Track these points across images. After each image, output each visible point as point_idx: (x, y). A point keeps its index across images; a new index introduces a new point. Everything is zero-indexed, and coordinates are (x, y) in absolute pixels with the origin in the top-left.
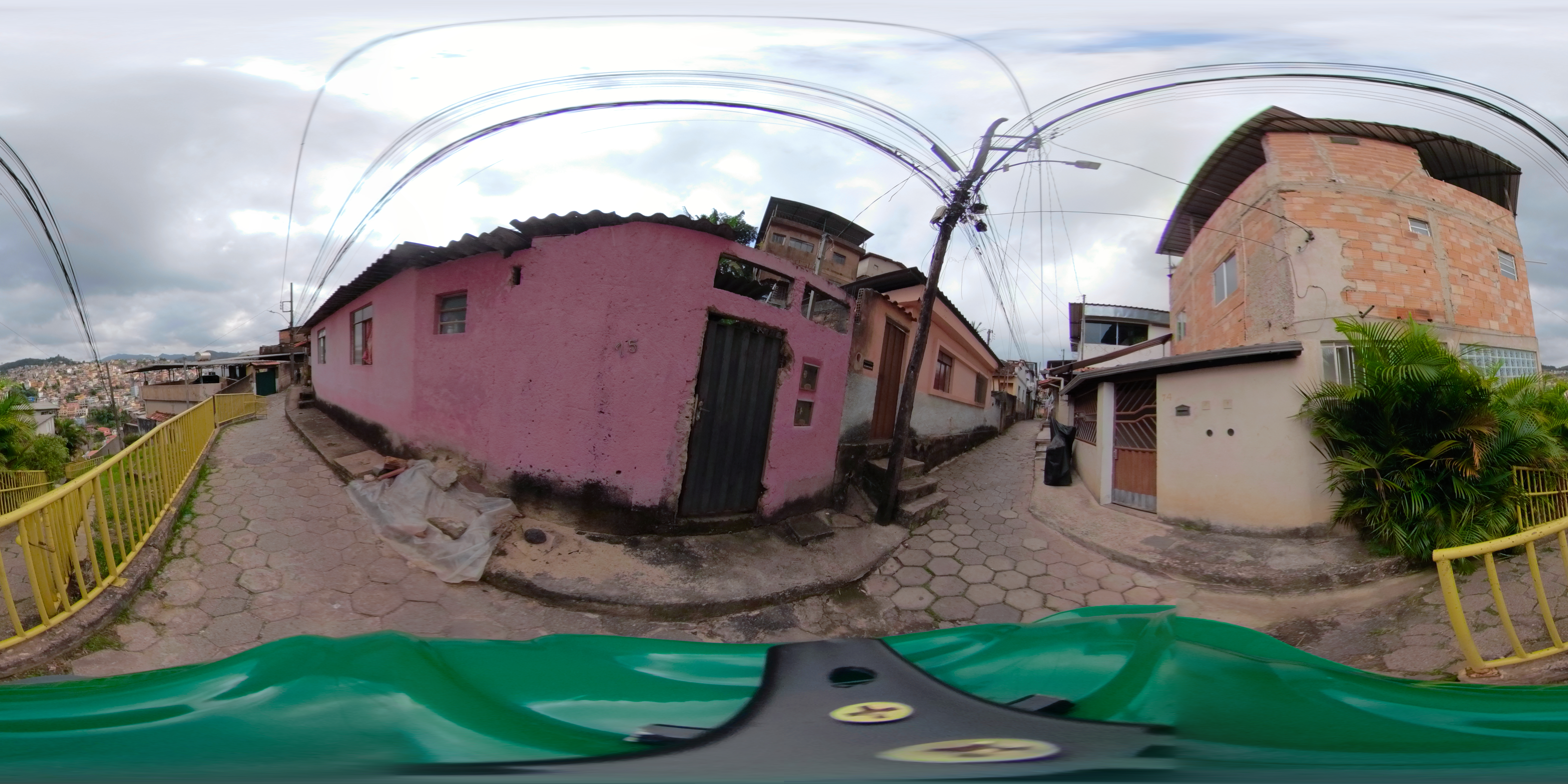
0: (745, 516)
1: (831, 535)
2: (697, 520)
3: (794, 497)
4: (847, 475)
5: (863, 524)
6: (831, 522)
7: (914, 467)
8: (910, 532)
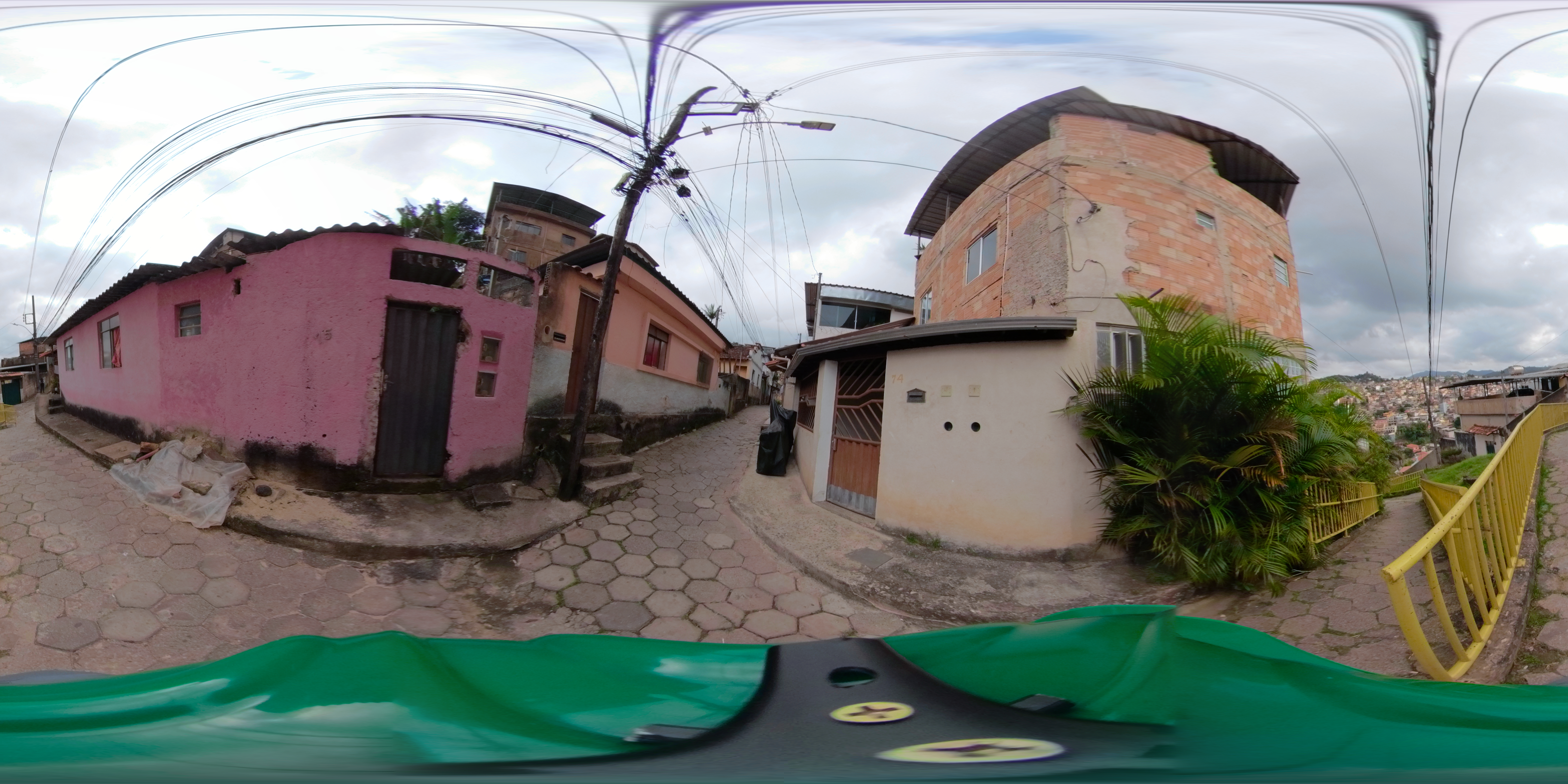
0: (432, 480)
1: (508, 504)
2: (390, 480)
3: (479, 465)
4: (537, 448)
5: (545, 497)
6: (514, 492)
7: (609, 444)
8: (590, 511)
